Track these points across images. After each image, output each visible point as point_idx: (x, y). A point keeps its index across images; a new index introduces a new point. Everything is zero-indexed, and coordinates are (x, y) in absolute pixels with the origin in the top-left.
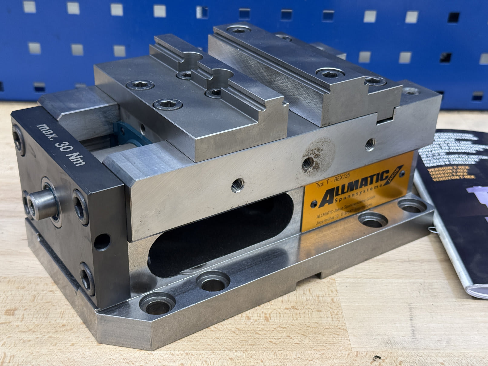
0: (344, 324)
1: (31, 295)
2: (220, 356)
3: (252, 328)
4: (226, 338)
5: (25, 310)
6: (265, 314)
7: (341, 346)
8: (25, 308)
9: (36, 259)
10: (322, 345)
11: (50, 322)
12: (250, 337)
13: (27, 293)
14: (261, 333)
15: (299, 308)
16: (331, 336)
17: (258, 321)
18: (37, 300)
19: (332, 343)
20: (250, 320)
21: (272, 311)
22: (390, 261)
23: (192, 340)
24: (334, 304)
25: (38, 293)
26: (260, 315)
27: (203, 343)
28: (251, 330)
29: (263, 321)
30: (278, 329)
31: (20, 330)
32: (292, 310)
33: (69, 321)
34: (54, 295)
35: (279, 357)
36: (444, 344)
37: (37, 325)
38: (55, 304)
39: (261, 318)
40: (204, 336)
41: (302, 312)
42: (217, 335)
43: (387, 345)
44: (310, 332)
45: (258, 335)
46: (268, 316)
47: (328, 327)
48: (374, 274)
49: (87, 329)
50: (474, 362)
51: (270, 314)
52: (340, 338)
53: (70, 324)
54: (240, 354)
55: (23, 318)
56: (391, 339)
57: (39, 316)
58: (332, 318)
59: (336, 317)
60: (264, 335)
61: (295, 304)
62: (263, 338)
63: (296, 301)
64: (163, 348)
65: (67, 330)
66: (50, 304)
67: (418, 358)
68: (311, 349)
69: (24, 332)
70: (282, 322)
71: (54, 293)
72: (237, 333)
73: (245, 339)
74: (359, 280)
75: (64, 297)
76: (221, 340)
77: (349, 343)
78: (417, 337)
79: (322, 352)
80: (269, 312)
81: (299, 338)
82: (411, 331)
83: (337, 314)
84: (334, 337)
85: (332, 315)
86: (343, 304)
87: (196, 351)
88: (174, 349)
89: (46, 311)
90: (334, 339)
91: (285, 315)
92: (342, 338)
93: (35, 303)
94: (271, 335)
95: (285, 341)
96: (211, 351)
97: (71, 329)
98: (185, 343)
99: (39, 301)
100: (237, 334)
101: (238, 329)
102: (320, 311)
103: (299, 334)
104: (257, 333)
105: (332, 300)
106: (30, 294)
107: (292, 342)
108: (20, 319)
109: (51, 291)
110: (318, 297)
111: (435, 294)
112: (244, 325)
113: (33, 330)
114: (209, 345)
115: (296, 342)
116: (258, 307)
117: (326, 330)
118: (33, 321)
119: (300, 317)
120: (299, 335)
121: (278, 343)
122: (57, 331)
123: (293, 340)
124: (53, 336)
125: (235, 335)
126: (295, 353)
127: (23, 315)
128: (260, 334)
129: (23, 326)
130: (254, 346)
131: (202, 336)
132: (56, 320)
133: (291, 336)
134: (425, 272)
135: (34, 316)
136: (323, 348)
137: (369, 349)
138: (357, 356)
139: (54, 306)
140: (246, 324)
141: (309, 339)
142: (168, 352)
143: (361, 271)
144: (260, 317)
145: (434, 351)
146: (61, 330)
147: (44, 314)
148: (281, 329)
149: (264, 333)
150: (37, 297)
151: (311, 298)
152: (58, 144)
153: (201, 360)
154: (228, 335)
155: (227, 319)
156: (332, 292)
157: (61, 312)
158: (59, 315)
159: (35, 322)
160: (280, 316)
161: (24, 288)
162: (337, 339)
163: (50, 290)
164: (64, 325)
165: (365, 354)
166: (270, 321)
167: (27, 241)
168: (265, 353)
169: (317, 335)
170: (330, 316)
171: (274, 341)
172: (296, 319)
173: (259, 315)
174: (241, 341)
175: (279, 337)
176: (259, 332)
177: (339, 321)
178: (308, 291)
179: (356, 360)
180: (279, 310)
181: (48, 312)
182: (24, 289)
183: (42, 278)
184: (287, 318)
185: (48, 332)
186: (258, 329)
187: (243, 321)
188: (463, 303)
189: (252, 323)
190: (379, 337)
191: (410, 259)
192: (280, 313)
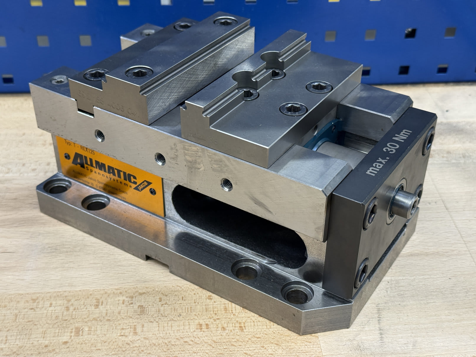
1: (12, 314)
3: (227, 340)
4: (203, 351)
5: (8, 331)
6: (240, 323)
7: (313, 355)
8: (7, 329)
10: (295, 354)
11: (32, 343)
12: (226, 350)
13: (9, 312)
14: (236, 345)
16: (303, 344)
17: (233, 331)
18: (19, 320)
19: (304, 351)
20: (225, 331)
21: (247, 320)
25: (20, 312)
26: (235, 325)
28: (227, 342)
29: (238, 331)
34: (35, 313)
36: (410, 346)
39: (236, 328)
40: (181, 351)
42: (195, 349)
43: (357, 351)
44: (283, 341)
45: (233, 347)
46: (243, 325)
51: (244, 323)
52: (312, 346)
55: (6, 340)
56: (361, 344)
57: (22, 336)
60: (239, 347)
62: (239, 349)
65: (50, 352)
66: (31, 323)
69: (8, 355)
70: (256, 331)
71: (35, 310)
73: (222, 352)
77: (320, 351)
78: (385, 340)
80: (244, 321)
81: (273, 348)
82: (379, 335)
84: (306, 345)
90: (306, 347)
91: (259, 323)
92: (314, 346)
94: (246, 347)
95: (259, 352)
97: (54, 350)
99: (21, 320)
100: (213, 347)
101: (214, 341)
103: (272, 343)
104: (232, 345)
107: (266, 353)
108: (4, 342)
109: (32, 309)
111: (402, 293)
112: (220, 337)
113: (17, 352)
115: (270, 353)
118: (16, 343)
120: (272, 345)
121: (253, 355)
122: (39, 353)
123: (267, 350)
125: (211, 348)
127: (6, 337)
129: (7, 349)
132: (38, 341)
133: (266, 346)
135: (17, 337)
139: (35, 325)
140: (221, 335)
141: (283, 348)
146: (44, 351)
147: (26, 334)
148: (256, 339)
149: (239, 344)
150: (18, 316)
154: (205, 348)
157: (43, 331)
158: (41, 335)
159: (18, 343)
160: (254, 325)
162: (309, 346)
163: (31, 307)
164: (46, 346)
166: (245, 331)
172: (269, 327)
173: (233, 324)
174: (217, 354)
175: (254, 348)
176: (234, 344)
186: (234, 341)
187: (219, 332)
189: (227, 333)
190: (349, 343)
192: (254, 322)
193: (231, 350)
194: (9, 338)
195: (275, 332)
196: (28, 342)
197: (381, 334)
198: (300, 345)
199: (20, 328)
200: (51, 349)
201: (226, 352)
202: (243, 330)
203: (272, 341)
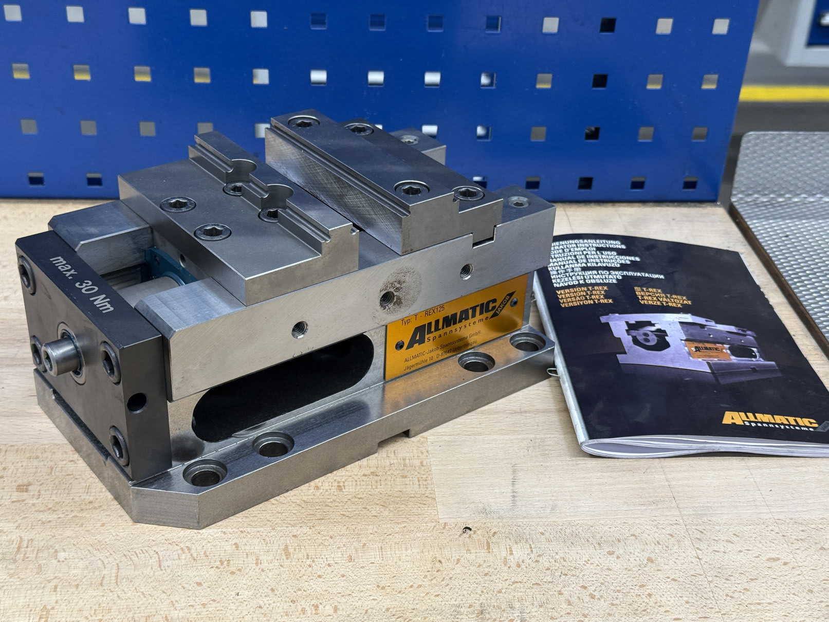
0: (432, 492)
1: (46, 467)
2: (282, 533)
3: (321, 500)
4: (289, 512)
5: (41, 485)
6: (339, 482)
7: (426, 517)
8: (41, 483)
9: (49, 420)
10: (404, 516)
11: (73, 499)
12: (319, 511)
13: (42, 463)
14: (332, 505)
15: (380, 474)
16: (416, 506)
17: (329, 490)
18: (55, 473)
19: (417, 514)
20: (319, 491)
21: (347, 479)
22: (497, 413)
23: (248, 515)
24: (423, 468)
25: (56, 464)
26: (332, 483)
27: (261, 519)
28: (321, 502)
29: (335, 490)
30: (353, 500)
31: (36, 509)
32: (371, 477)
33: (97, 497)
34: (75, 465)
35: (352, 532)
36: (548, 511)
37: (58, 503)
38: (77, 477)
39: (333, 488)
40: (262, 511)
41: (383, 479)
42: (279, 509)
43: (481, 515)
44: (391, 502)
45: (329, 508)
46: (341, 484)
47: (413, 496)
48: (475, 429)
49: (119, 506)
50: (580, 531)
51: (344, 482)
52: (426, 509)
53: (99, 500)
54: (305, 530)
55: (39, 495)
56: (487, 507)
57: (60, 491)
58: (419, 485)
59: (424, 483)
60: (335, 507)
61: (375, 469)
62: (334, 510)
63: (377, 466)
64: (213, 525)
65: (95, 508)
66: (72, 476)
67: (515, 528)
68: (390, 521)
69: (42, 511)
70: (359, 491)
71: (76, 463)
72: (303, 506)
73: (313, 513)
74: (457, 437)
75: (88, 468)
76: (283, 514)
77: (436, 513)
78: (517, 503)
79: (404, 525)
80: (343, 480)
81: (378, 509)
82: (511, 497)
83: (426, 480)
84: (420, 507)
85: (419, 481)
86: (433, 468)
87: (253, 529)
88: (226, 527)
89: (68, 485)
90: (419, 509)
91: (362, 483)
92: (429, 508)
93: (53, 476)
94: (345, 507)
95: (360, 513)
96: (271, 528)
97: (100, 506)
98: (240, 520)
99: (57, 474)
100: (303, 508)
101: (304, 501)
102: (406, 477)
103: (377, 504)
104: (327, 506)
105: (422, 463)
106: (45, 465)
107: (368, 515)
108: (36, 497)
109: (71, 461)
110: (404, 459)
111: (547, 452)
112: (312, 497)
113: (53, 508)
114: (268, 521)
115: (374, 514)
116: (330, 474)
117: (411, 499)
118: (52, 499)
119: (381, 485)
120: (377, 506)
121: (352, 517)
122: (82, 510)
123: (370, 512)
124: (78, 515)
125: (300, 508)
126: (371, 527)
127: (39, 491)
128: (331, 507)
129: (40, 504)
130: (323, 521)
131: (260, 510)
132: (80, 496)
133: (368, 507)
134: (538, 426)
135: (52, 492)
136: (405, 520)
137: (459, 519)
138: (444, 528)
139: (76, 479)
140: (314, 495)
141: (390, 510)
142: (219, 530)
143: (459, 426)
144: (332, 486)
145: (535, 520)
146: (88, 507)
147: (64, 489)
148: (357, 500)
149: (336, 505)
150: (54, 469)
151: (395, 461)
152: (79, 283)
153: (258, 538)
154: (292, 508)
155: (291, 490)
156: (422, 453)
157: (86, 486)
158: (84, 490)
159: (55, 498)
160: (356, 484)
161: (37, 457)
162: (423, 509)
163: (71, 459)
164: (91, 502)
165: (454, 526)
166: (344, 490)
167: (36, 397)
168: (335, 528)
169: (399, 506)
170: (417, 483)
171: (347, 514)
172: (375, 487)
173: (330, 483)
174: (307, 515)
175: (354, 510)
176: (330, 504)
177: (427, 488)
178: (393, 453)
179: (443, 533)
180: (356, 478)
181: (70, 487)
182: (38, 460)
183: (59, 445)
184: (364, 487)
185: (72, 511)
186: (329, 501)
187: (311, 491)
188: (578, 463)
189: (321, 493)
190: (472, 506)
191: (522, 410)
192: (356, 481)
193: (325, 510)
194: (42, 492)
195: (382, 492)
196: (68, 498)
197: (514, 496)
198: (412, 508)
199: (57, 482)
200: (97, 506)
201: (319, 512)
202: (341, 489)
203: (377, 503)
